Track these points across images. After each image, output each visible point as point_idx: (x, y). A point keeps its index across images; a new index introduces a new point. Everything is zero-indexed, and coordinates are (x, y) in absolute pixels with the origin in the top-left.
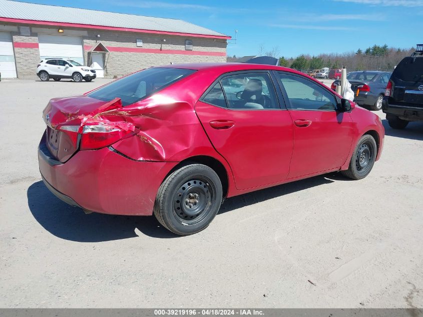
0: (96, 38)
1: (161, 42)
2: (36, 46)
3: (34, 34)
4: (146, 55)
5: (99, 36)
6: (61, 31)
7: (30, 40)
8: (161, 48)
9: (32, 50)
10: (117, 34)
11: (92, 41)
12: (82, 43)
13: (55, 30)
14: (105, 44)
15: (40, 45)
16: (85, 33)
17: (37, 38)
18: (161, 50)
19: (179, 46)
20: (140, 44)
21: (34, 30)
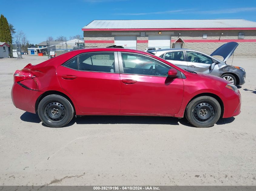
0: (179, 36)
1: (220, 35)
2: (147, 42)
3: (146, 36)
4: (208, 44)
5: (180, 34)
6: (160, 33)
7: (145, 39)
8: (220, 39)
9: (145, 44)
10: (191, 32)
11: (176, 37)
12: (170, 39)
13: (157, 33)
14: (183, 38)
15: (149, 41)
16: (173, 33)
17: (148, 37)
18: (219, 40)
19: (234, 37)
20: (205, 37)
21: (147, 33)
